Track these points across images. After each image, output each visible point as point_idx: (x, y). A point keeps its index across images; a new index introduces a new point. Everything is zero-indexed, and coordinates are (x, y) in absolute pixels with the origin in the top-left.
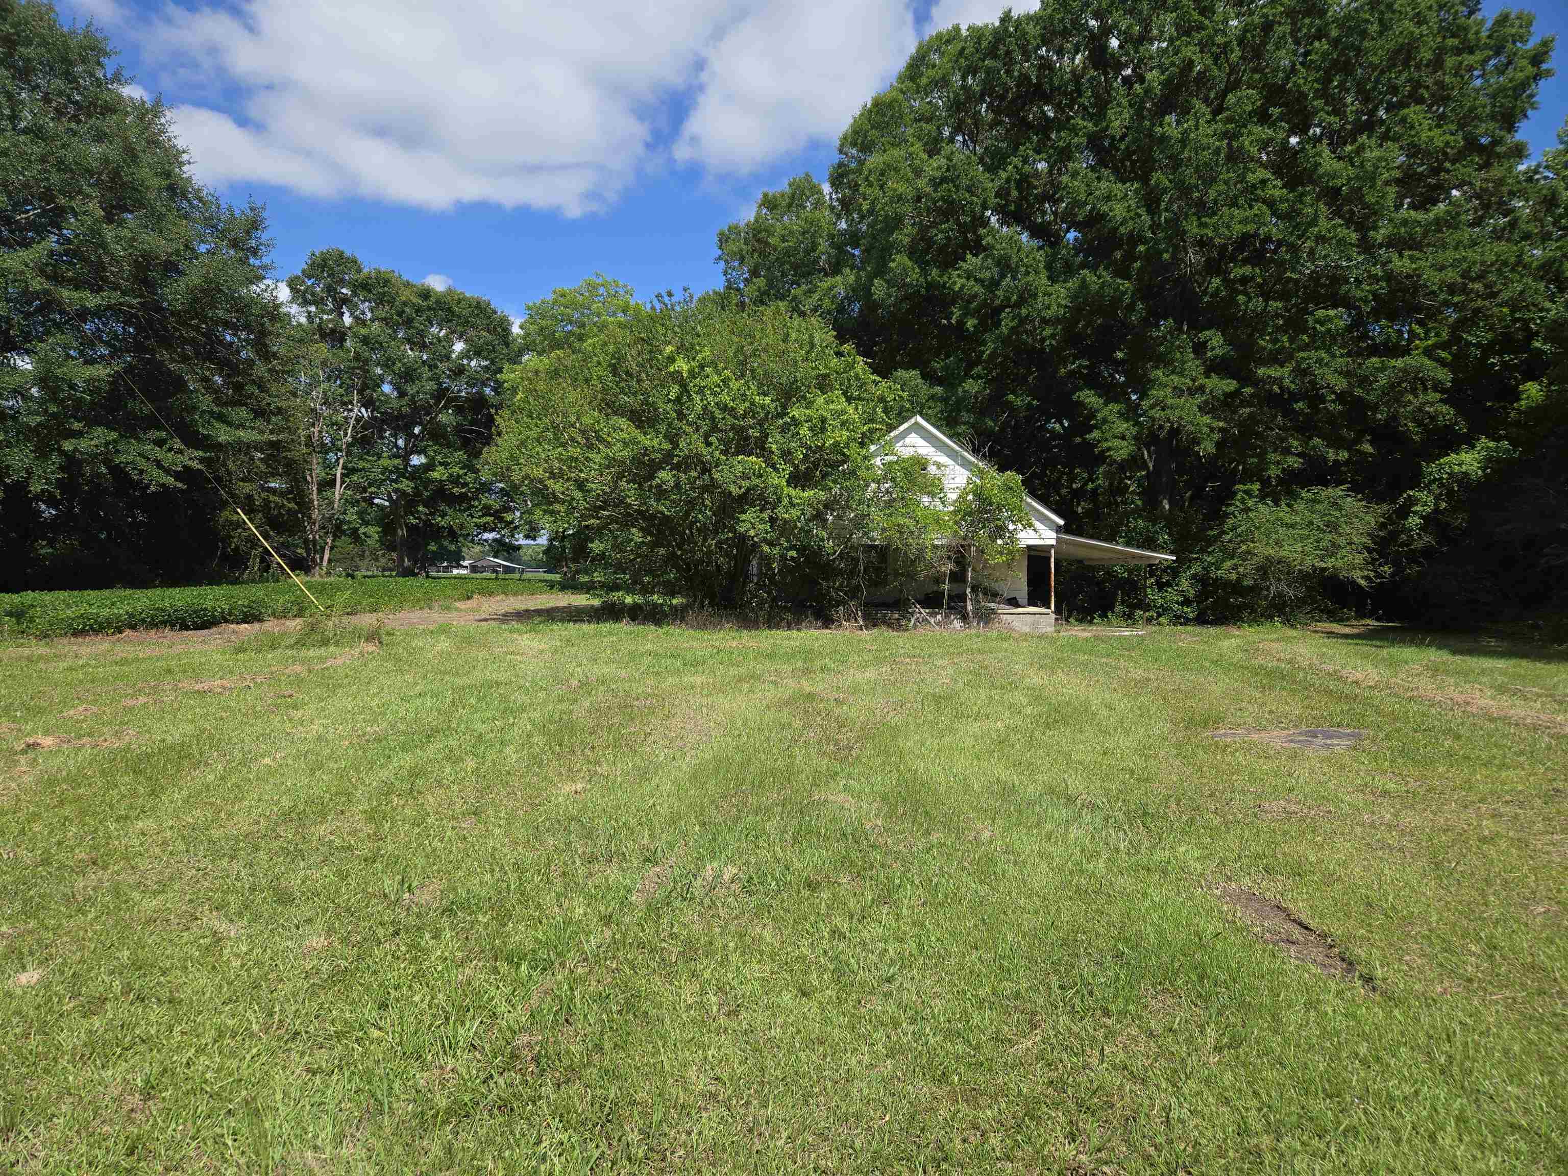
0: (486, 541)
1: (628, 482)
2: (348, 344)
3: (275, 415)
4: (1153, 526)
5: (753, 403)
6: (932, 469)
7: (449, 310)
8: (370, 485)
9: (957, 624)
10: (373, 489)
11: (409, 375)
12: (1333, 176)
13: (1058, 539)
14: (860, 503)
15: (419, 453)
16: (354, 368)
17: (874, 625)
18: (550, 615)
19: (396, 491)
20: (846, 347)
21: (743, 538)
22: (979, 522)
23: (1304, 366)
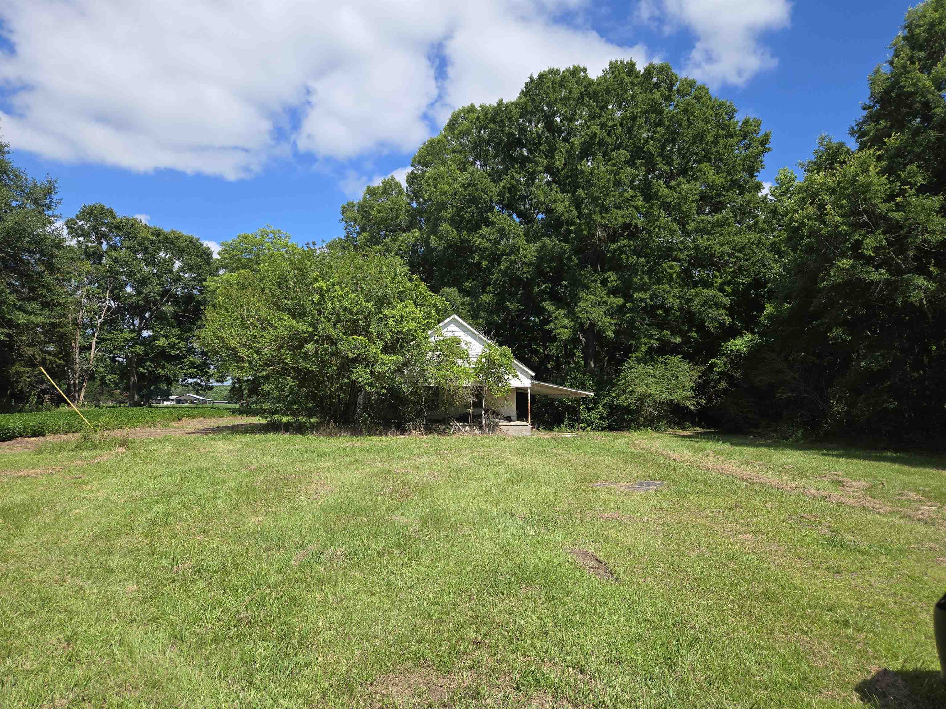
0: (191, 384)
1: (286, 350)
2: (104, 261)
3: (56, 306)
4: (584, 376)
5: (362, 306)
6: (463, 345)
7: (173, 243)
8: (115, 349)
9: (477, 431)
10: (116, 352)
11: (144, 282)
12: (666, 196)
13: (532, 383)
14: (423, 362)
15: (148, 329)
16: (108, 277)
17: (430, 433)
18: (235, 429)
19: (132, 352)
20: (414, 277)
21: (354, 383)
22: (489, 373)
23: (657, 293)
